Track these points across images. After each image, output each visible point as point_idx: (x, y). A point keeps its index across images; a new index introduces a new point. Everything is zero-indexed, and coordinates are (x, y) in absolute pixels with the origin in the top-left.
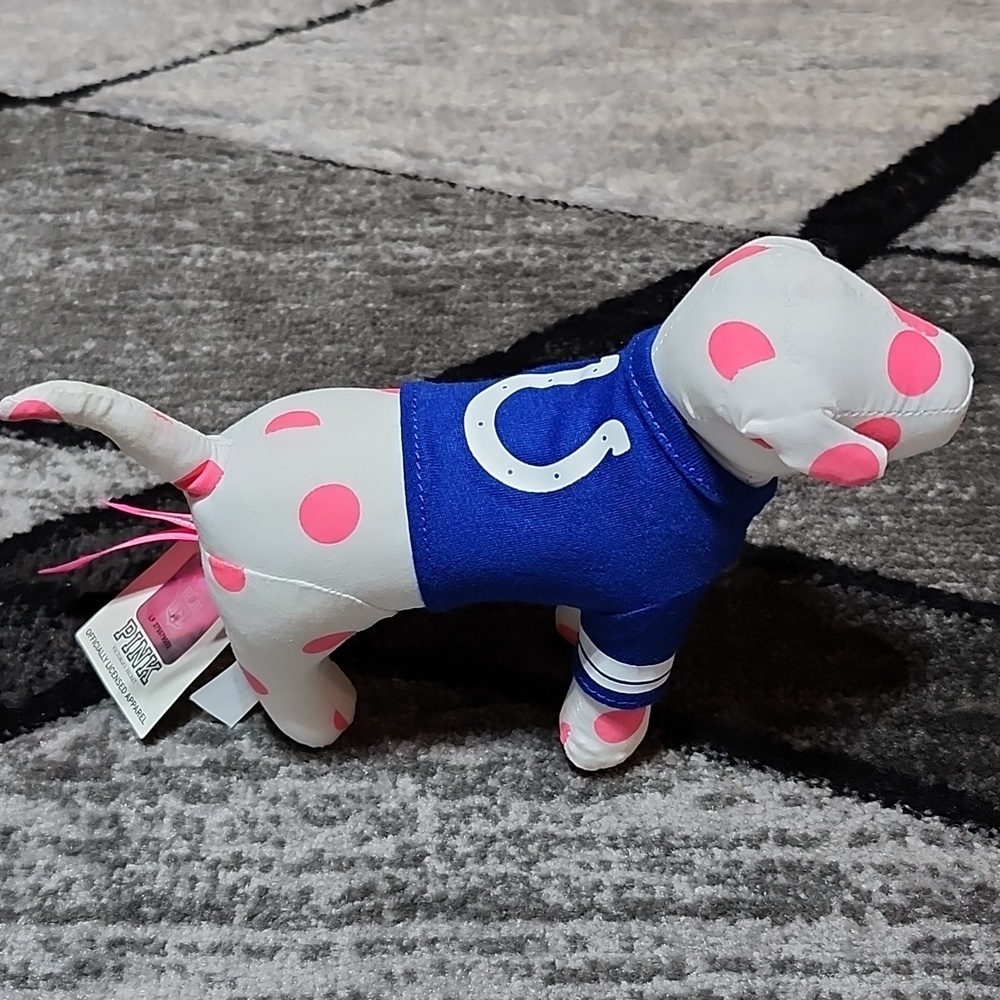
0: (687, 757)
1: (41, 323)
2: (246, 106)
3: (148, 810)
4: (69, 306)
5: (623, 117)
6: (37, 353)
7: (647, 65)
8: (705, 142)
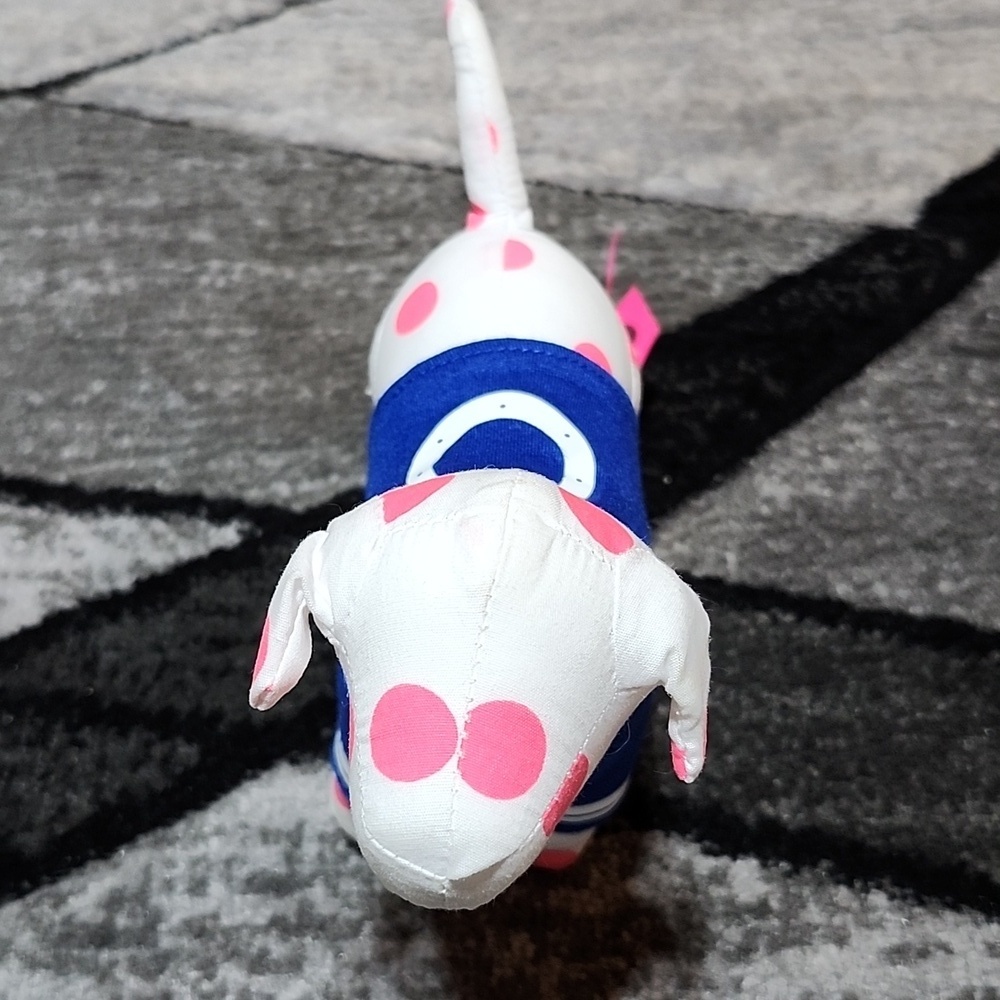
0: (863, 895)
1: (39, 362)
2: (260, 92)
3: (206, 986)
4: (70, 340)
5: (696, 92)
8: (794, 118)
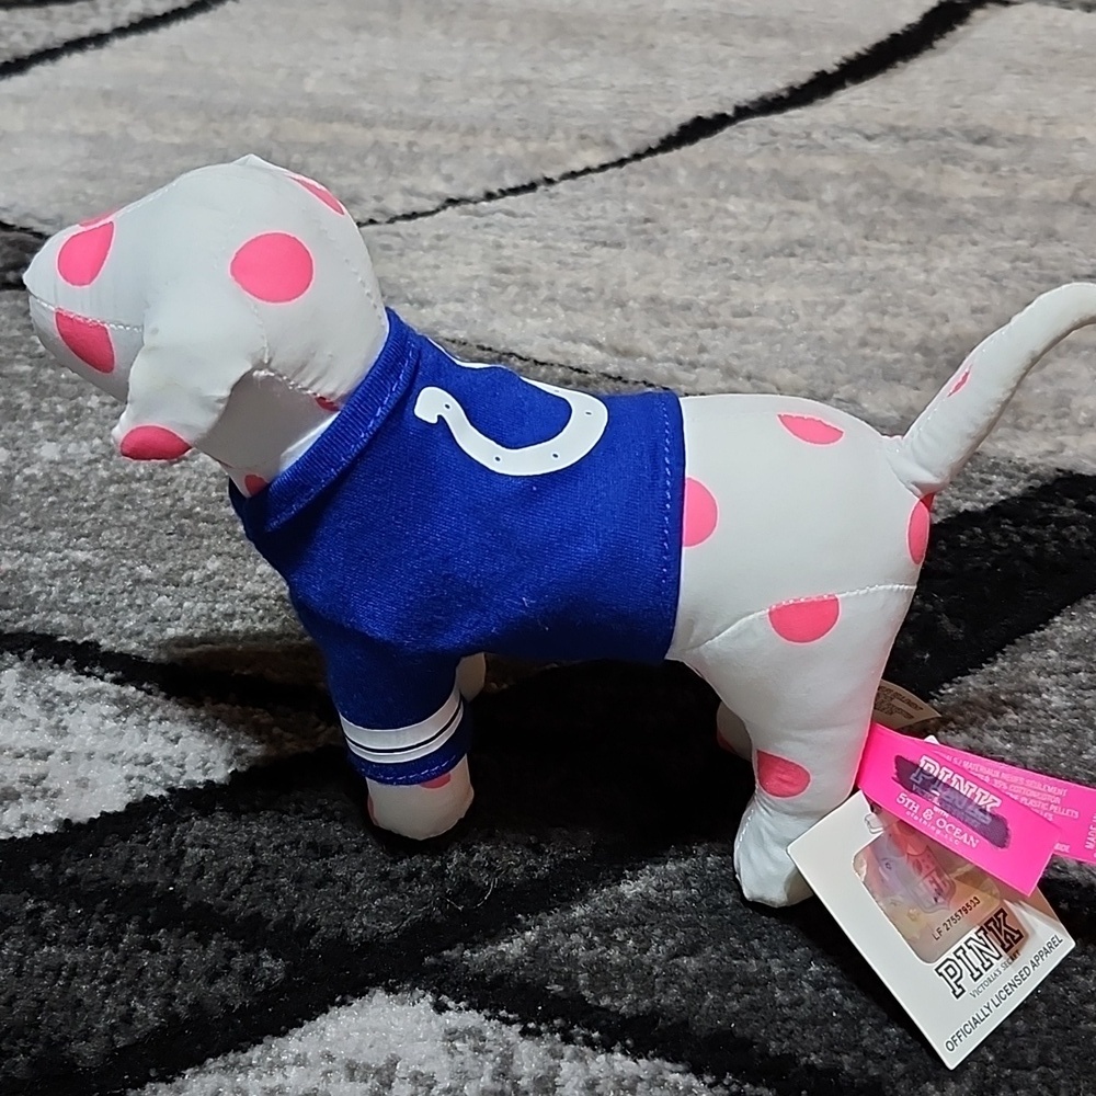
1: (152, 533)
2: (413, 284)
4: (189, 514)
5: (874, 320)
6: (146, 572)
7: (901, 262)
